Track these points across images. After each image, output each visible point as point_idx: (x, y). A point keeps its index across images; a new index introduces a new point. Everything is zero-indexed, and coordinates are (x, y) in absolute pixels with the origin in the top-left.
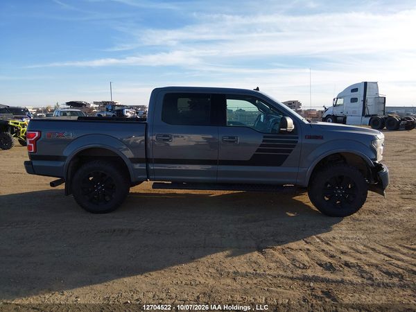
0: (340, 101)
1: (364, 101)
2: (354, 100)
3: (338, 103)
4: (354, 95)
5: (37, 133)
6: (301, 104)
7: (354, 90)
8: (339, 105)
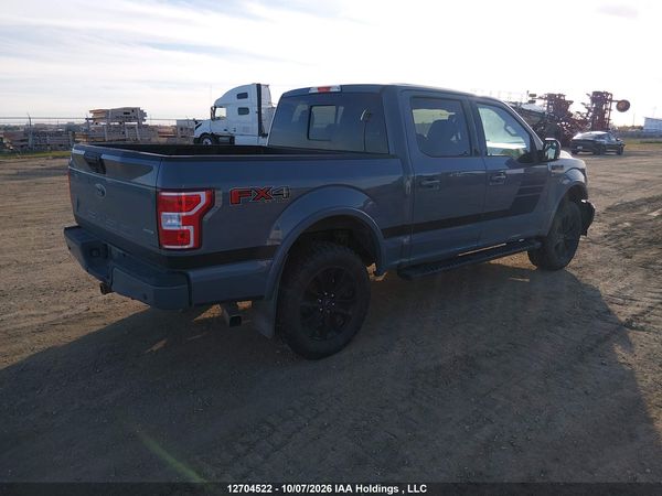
0: (221, 112)
1: (259, 113)
2: (243, 111)
3: (217, 115)
4: (243, 103)
5: (203, 195)
6: (145, 115)
7: (242, 95)
8: (219, 118)
